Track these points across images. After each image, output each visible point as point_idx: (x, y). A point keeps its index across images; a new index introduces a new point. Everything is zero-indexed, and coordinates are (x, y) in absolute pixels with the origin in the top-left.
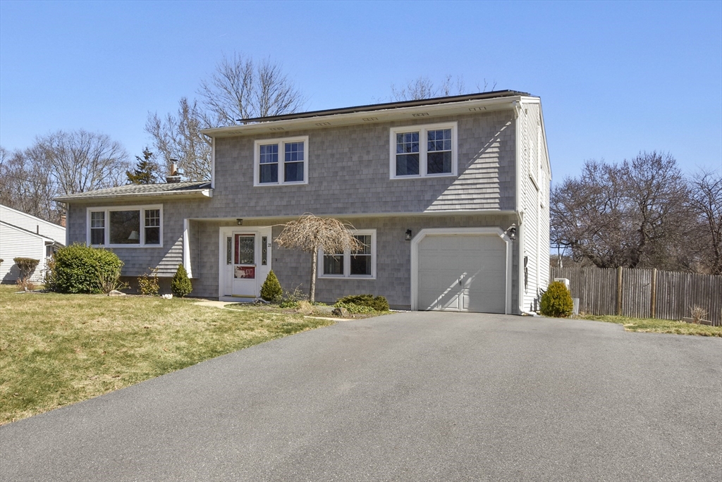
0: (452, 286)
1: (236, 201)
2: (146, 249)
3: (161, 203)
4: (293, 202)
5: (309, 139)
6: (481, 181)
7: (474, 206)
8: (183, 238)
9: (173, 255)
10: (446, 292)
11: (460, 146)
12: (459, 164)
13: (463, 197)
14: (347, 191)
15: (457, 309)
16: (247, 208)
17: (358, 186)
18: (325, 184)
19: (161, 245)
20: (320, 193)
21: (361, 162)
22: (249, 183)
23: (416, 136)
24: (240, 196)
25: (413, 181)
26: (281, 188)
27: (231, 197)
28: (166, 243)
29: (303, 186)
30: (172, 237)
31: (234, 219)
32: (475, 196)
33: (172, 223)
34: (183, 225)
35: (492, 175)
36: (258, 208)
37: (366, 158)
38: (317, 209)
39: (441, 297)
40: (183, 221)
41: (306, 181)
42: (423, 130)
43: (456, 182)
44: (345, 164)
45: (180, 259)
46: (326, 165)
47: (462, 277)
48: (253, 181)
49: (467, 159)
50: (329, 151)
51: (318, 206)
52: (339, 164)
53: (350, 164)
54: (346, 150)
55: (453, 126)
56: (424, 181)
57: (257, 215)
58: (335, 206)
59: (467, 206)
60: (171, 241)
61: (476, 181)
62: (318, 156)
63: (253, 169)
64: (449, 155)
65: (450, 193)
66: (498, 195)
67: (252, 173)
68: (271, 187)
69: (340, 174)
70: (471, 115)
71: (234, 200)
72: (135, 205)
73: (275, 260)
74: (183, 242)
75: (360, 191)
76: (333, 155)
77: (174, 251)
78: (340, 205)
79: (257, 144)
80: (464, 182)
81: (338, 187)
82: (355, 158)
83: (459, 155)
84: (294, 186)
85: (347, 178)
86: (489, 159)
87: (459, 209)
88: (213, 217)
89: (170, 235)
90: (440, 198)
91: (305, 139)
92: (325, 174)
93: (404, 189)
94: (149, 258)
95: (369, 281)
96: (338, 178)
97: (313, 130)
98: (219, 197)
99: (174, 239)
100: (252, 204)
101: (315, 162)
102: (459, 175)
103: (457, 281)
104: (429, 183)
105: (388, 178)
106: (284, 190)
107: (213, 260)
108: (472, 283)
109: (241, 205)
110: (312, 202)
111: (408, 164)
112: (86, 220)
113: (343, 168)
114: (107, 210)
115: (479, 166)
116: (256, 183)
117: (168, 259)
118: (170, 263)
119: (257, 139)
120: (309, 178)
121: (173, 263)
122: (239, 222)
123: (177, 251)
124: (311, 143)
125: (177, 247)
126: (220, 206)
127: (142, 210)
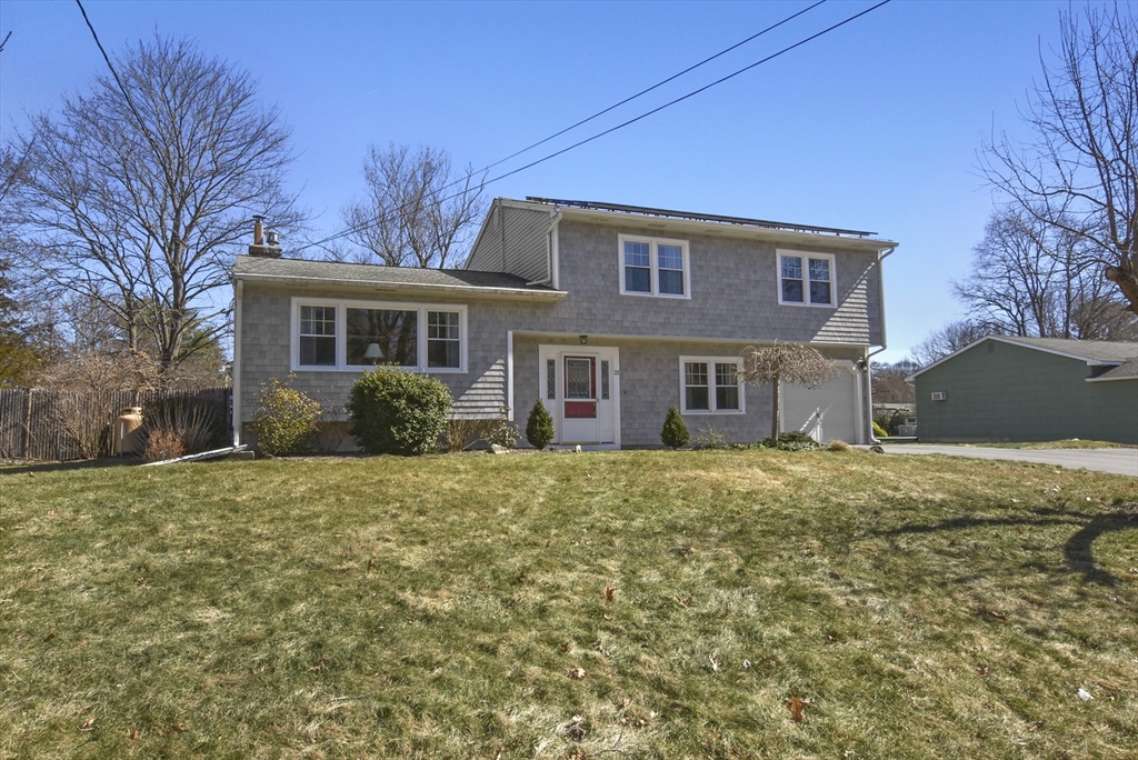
0: (810, 419)
1: (594, 311)
3: (463, 303)
4: (673, 320)
5: (691, 245)
6: (856, 316)
7: (852, 339)
8: (504, 359)
9: (487, 386)
10: (804, 426)
11: (838, 278)
12: (838, 296)
13: (842, 329)
14: (735, 313)
16: (609, 322)
17: (746, 308)
18: (710, 301)
19: (464, 368)
20: (705, 311)
21: (748, 281)
22: (611, 289)
23: (799, 262)
24: (599, 305)
25: (799, 308)
26: (656, 300)
27: (585, 305)
28: (472, 366)
29: (685, 301)
30: (485, 358)
31: (577, 335)
32: (852, 330)
33: (485, 335)
34: (506, 340)
35: (863, 311)
36: (626, 324)
37: (753, 277)
38: (701, 330)
40: (506, 334)
41: (688, 295)
42: (804, 257)
43: (836, 314)
44: (731, 281)
46: (710, 279)
47: (818, 409)
48: (618, 287)
49: (845, 292)
50: (714, 264)
51: (703, 327)
52: (725, 281)
53: (737, 281)
54: (732, 265)
55: (832, 259)
56: (809, 309)
57: (624, 333)
58: (722, 328)
59: (847, 339)
60: (480, 365)
61: (852, 315)
62: (700, 268)
63: (618, 271)
64: (829, 286)
65: (833, 324)
66: (867, 331)
67: (617, 276)
68: (644, 298)
69: (727, 291)
70: (845, 248)
71: (589, 310)
72: (409, 301)
73: (624, 392)
74: (506, 365)
75: (748, 313)
76: (718, 268)
77: (489, 379)
78: (728, 328)
79: (622, 239)
80: (843, 315)
81: (725, 307)
82: (742, 276)
83: (838, 287)
84: (674, 300)
85: (734, 297)
86: (859, 296)
87: (840, 341)
88: (558, 330)
89: (480, 354)
90: (823, 328)
91: (685, 245)
92: (710, 290)
93: (792, 316)
95: (737, 416)
96: (725, 296)
97: (694, 235)
98: (566, 304)
99: (489, 360)
100: (618, 317)
101: (698, 273)
102: (839, 306)
103: (815, 414)
104: (814, 312)
105: (777, 302)
106: (661, 304)
107: (527, 393)
110: (696, 322)
111: (793, 290)
112: (289, 320)
113: (730, 286)
114: (341, 307)
115: (853, 300)
116: (623, 291)
117: (479, 392)
118: (484, 398)
119: (622, 232)
120: (692, 292)
121: (487, 398)
122: (583, 340)
123: (497, 379)
124: (692, 251)
125: (494, 372)
126: (567, 316)
127: (423, 311)
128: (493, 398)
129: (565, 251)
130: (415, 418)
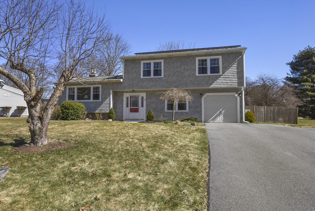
0: (217, 113)
1: (133, 83)
2: (93, 102)
3: (100, 84)
4: (157, 84)
5: (164, 61)
6: (231, 76)
7: (228, 85)
8: (110, 97)
9: (105, 104)
10: (215, 116)
11: (223, 64)
12: (222, 70)
13: (224, 82)
14: (179, 80)
15: (219, 122)
16: (138, 86)
17: (183, 78)
18: (170, 77)
19: (100, 100)
20: (169, 80)
21: (185, 69)
22: (138, 77)
23: (206, 60)
24: (135, 82)
25: (205, 76)
26: (152, 78)
27: (131, 82)
28: (102, 99)
29: (161, 78)
30: (105, 97)
32: (228, 82)
33: (105, 92)
34: (110, 93)
35: (235, 74)
36: (143, 86)
37: (186, 68)
38: (167, 86)
39: (213, 117)
40: (110, 91)
41: (163, 76)
42: (208, 59)
43: (221, 77)
44: (178, 70)
45: (109, 106)
46: (170, 70)
47: (221, 110)
48: (140, 76)
49: (225, 69)
50: (172, 65)
51: (168, 85)
52: (176, 70)
53: (180, 70)
54: (179, 65)
55: (220, 57)
56: (209, 76)
57: (142, 89)
58: (174, 85)
59: (226, 85)
60: (104, 99)
61: (229, 76)
62: (167, 67)
63: (140, 71)
64: (218, 67)
65: (219, 81)
66: (237, 81)
67: (140, 73)
68: (148, 78)
69: (176, 73)
70: (226, 54)
72: (89, 85)
73: (147, 105)
74: (110, 99)
75: (184, 80)
76: (173, 67)
77: (106, 103)
78: (176, 85)
79: (142, 62)
80: (224, 77)
81: (176, 78)
82: (182, 68)
83: (222, 67)
84: (158, 78)
85: (179, 75)
86: (233, 69)
87: (223, 86)
88: (123, 89)
89: (104, 96)
90: (215, 82)
91: (162, 61)
92: (170, 74)
93: (202, 79)
94: (95, 106)
95: (185, 112)
96: (176, 75)
97: (165, 58)
98: (126, 82)
100: (140, 84)
101: (166, 69)
102: (223, 74)
103: (219, 112)
104: (211, 77)
105: (196, 75)
106: (153, 79)
107: (121, 106)
108: (224, 113)
109: (135, 85)
110: (165, 84)
111: (203, 70)
112: (66, 91)
113: (177, 71)
114: (76, 87)
115: (230, 71)
116: (142, 77)
117: (103, 106)
118: (104, 107)
119: (142, 60)
120: (164, 75)
121: (106, 107)
122: (133, 91)
123: (107, 102)
124: (164, 62)
125: (107, 101)
126: (126, 85)
127: (92, 87)
128: (107, 107)
129: (126, 68)
130: (66, 112)
